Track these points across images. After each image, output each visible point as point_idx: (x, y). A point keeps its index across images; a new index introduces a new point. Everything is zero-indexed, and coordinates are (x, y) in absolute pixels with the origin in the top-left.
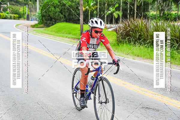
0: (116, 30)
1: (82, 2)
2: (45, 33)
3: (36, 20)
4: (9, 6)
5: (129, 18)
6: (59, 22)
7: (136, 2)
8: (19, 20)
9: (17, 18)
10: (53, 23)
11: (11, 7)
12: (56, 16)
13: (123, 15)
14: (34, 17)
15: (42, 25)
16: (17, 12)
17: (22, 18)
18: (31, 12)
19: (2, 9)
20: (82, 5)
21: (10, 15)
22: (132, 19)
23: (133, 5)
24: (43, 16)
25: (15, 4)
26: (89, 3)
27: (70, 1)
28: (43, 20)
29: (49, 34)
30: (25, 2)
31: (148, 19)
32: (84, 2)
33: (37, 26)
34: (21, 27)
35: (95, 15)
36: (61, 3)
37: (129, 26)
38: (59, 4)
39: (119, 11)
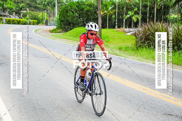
0: (135, 35)
1: (101, 7)
2: (63, 38)
3: (54, 25)
4: (28, 12)
5: (149, 22)
6: (77, 27)
7: (156, 6)
8: (38, 25)
9: (36, 23)
10: (72, 28)
11: (30, 13)
12: (74, 21)
13: (142, 19)
14: (52, 22)
15: (60, 30)
16: (36, 17)
17: (41, 24)
18: (49, 17)
19: (21, 15)
20: (100, 9)
21: (29, 21)
22: (152, 22)
23: (153, 8)
24: (61, 21)
25: (34, 9)
26: (108, 7)
27: (88, 6)
28: (61, 25)
29: (67, 39)
30: (44, 8)
31: (168, 22)
32: (102, 6)
33: (55, 31)
34: (40, 32)
35: (113, 19)
36: (79, 8)
37: (149, 30)
38: (77, 9)
39: (138, 15)
